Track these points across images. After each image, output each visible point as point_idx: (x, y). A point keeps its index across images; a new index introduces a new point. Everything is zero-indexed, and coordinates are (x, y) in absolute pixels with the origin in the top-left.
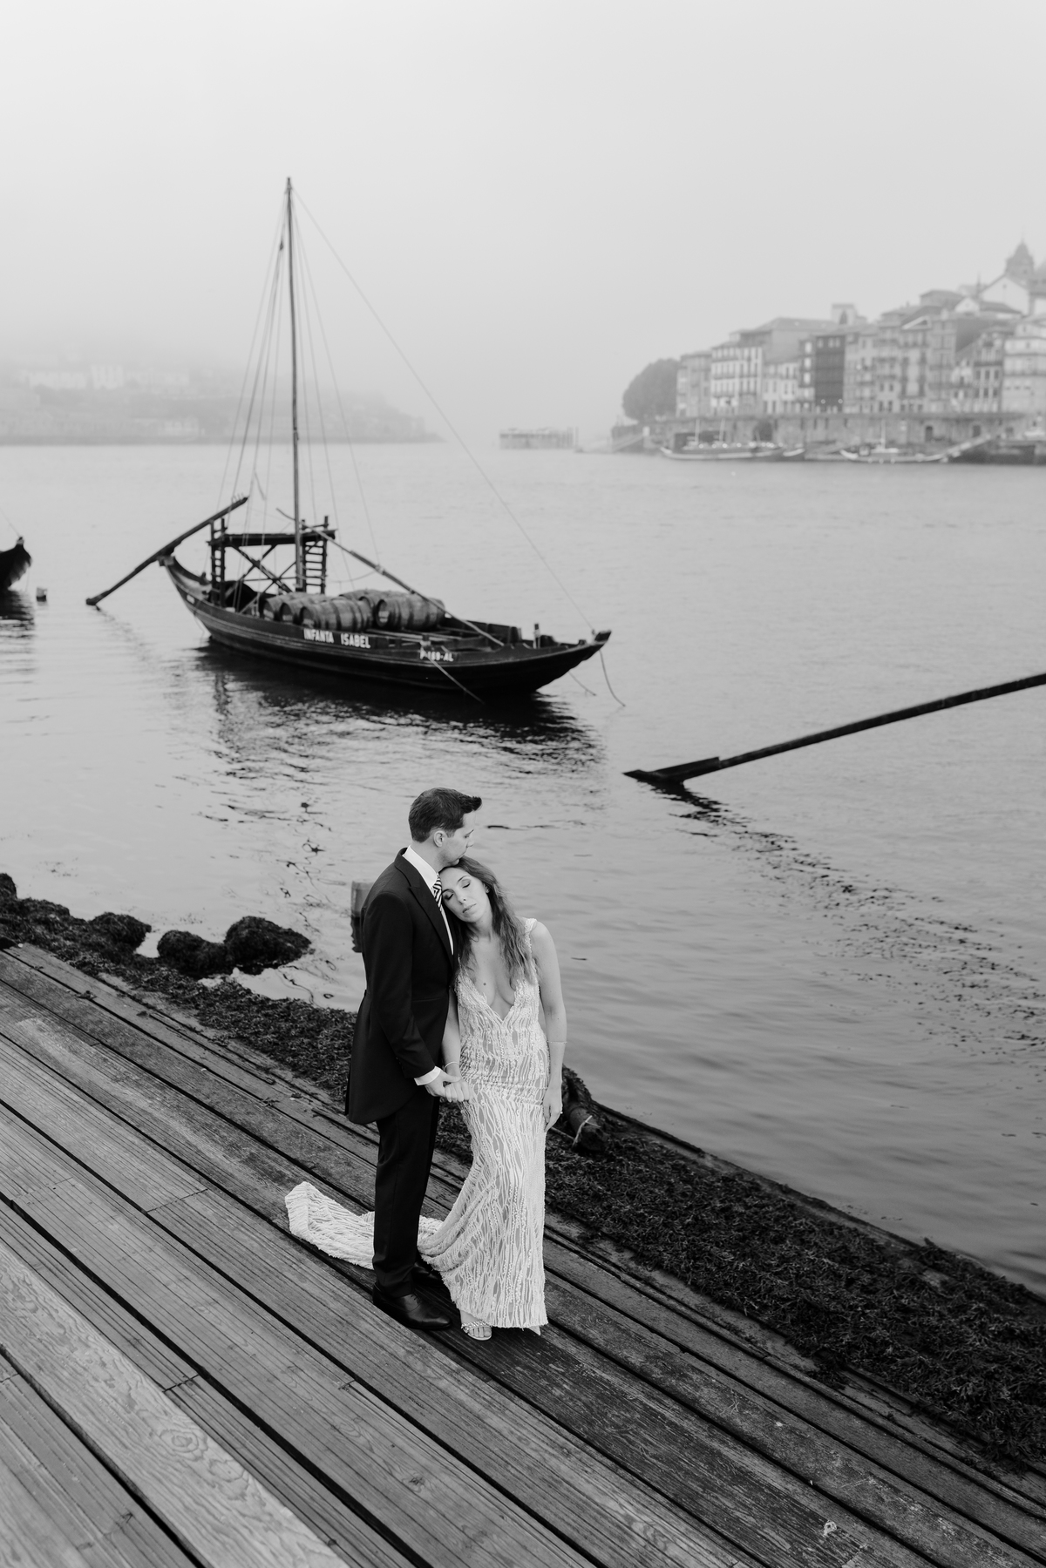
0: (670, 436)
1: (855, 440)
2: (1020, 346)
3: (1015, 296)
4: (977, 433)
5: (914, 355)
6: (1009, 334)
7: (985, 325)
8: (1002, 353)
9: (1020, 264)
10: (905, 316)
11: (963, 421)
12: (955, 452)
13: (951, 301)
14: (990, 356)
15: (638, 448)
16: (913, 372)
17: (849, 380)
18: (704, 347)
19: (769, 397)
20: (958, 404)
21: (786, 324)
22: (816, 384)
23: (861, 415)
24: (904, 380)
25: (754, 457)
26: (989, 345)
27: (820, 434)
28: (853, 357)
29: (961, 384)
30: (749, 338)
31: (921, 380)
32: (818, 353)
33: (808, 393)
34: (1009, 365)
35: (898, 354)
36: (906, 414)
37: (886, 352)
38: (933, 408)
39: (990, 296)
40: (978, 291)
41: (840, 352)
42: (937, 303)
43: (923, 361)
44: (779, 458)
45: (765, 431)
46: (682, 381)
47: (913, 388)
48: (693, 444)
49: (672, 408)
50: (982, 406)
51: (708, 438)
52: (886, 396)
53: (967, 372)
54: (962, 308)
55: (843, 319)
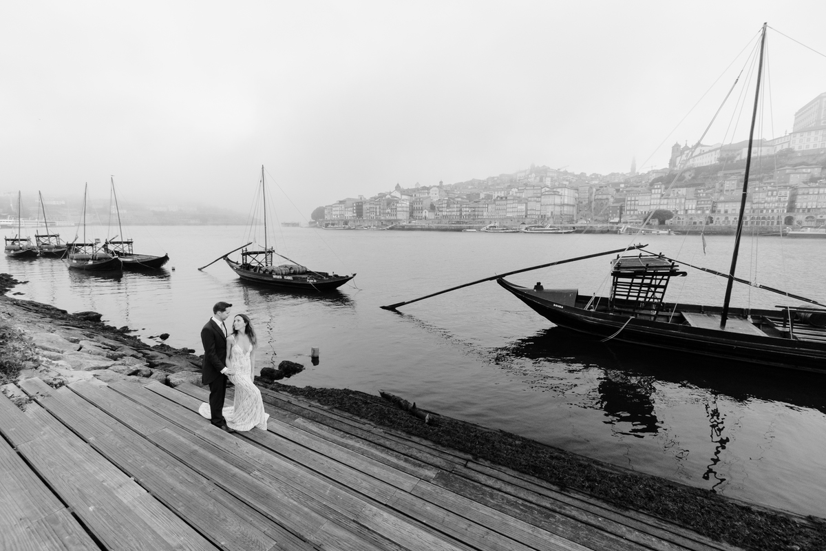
0: (324, 224)
1: (366, 225)
2: (400, 205)
3: (398, 195)
4: (392, 224)
5: (378, 207)
6: (398, 203)
7: (393, 200)
8: (396, 206)
9: (398, 187)
10: (375, 198)
11: (389, 221)
12: (388, 227)
13: (384, 195)
14: (394, 207)
15: (316, 226)
16: (378, 210)
17: (364, 212)
18: (331, 204)
19: (346, 215)
20: (388, 217)
21: (349, 199)
22: (357, 212)
23: (367, 220)
24: (376, 212)
25: (344, 229)
26: (393, 205)
27: (358, 224)
28: (365, 207)
29: (388, 213)
30: (341, 202)
31: (380, 212)
32: (357, 206)
33: (355, 215)
34: (398, 209)
35: (374, 206)
36: (377, 219)
37: (372, 206)
38: (383, 218)
39: (392, 194)
40: (390, 193)
41: (362, 206)
42: (382, 196)
43: (380, 208)
44: (349, 229)
45: (346, 223)
46: (326, 212)
47: (378, 214)
48: (330, 226)
49: (324, 218)
50: (393, 218)
51: (333, 224)
52: (372, 215)
53: (389, 210)
54: (387, 197)
55: (361, 199)
